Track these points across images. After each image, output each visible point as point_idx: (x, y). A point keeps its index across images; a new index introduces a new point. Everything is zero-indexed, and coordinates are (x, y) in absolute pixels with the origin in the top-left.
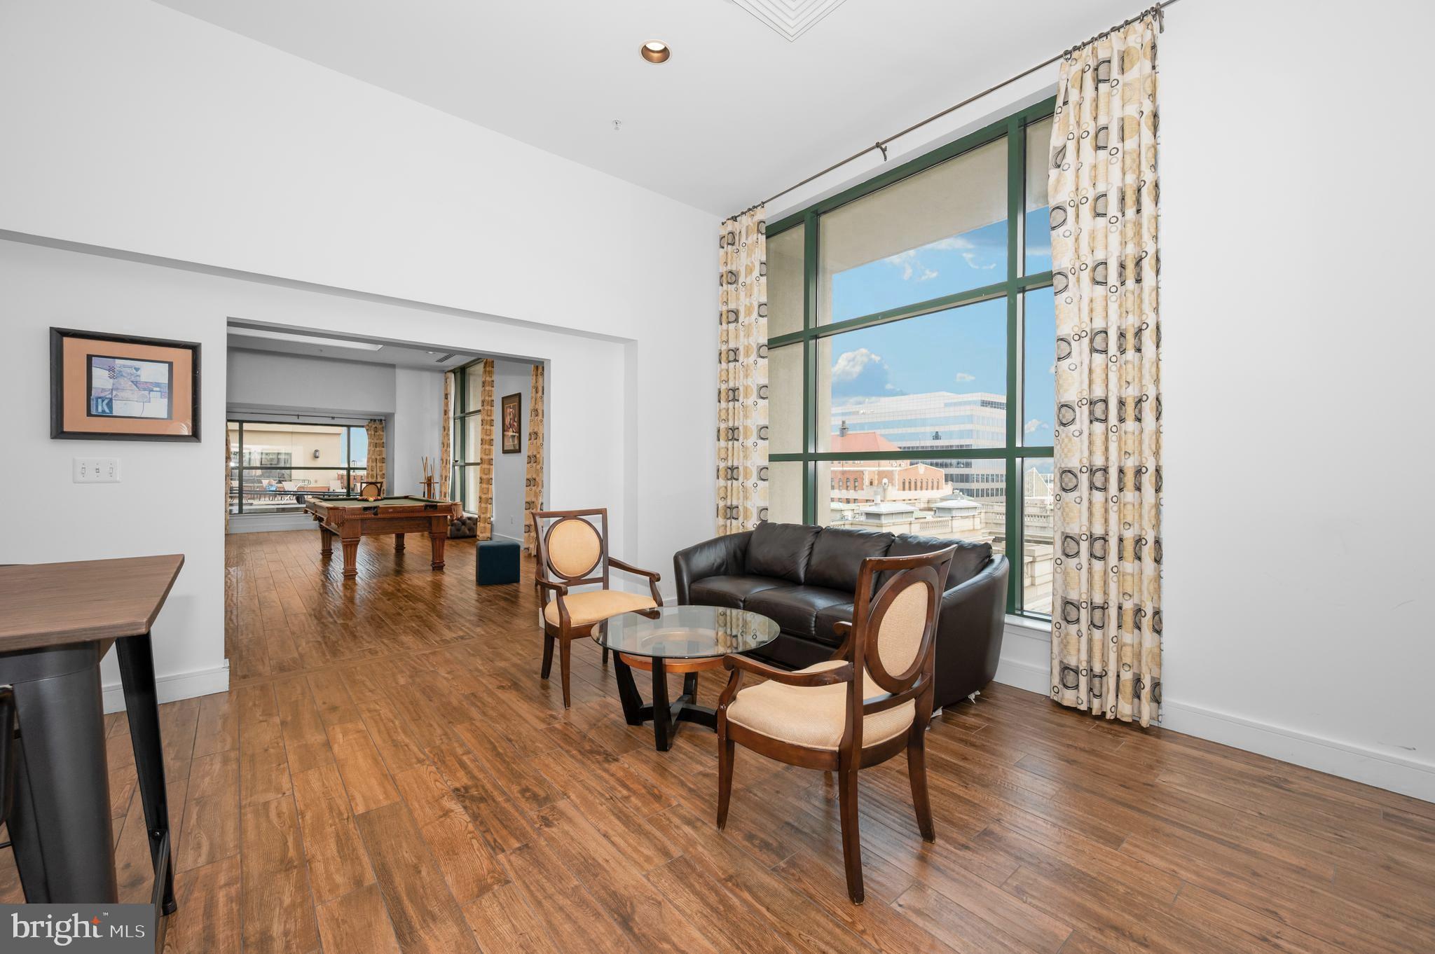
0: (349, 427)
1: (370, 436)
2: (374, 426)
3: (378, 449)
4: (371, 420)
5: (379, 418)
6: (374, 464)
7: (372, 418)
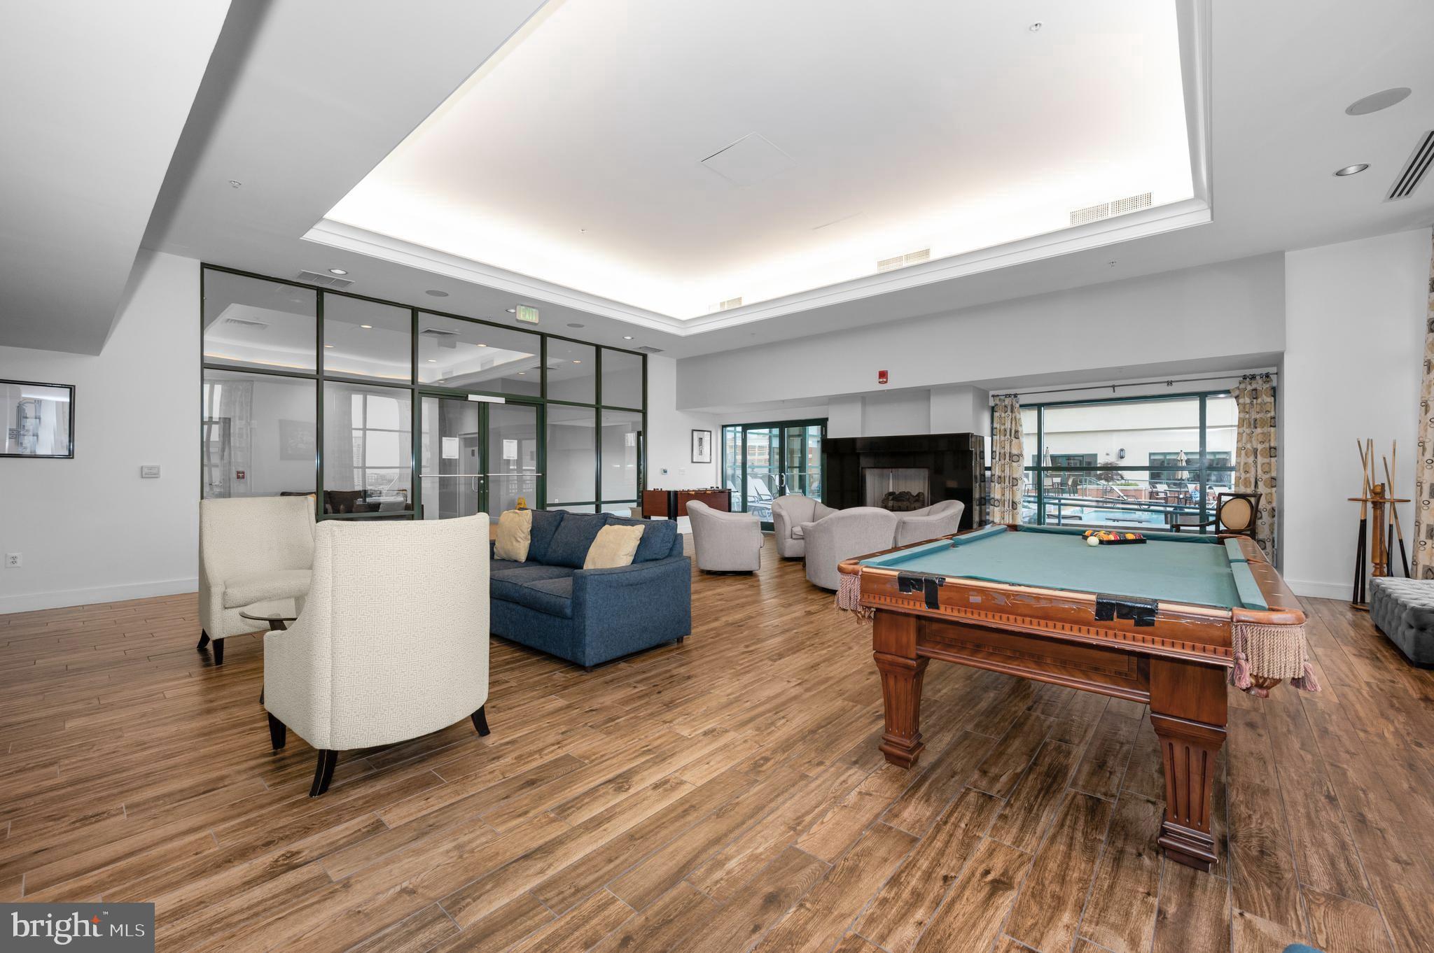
0: (1203, 396)
1: (1243, 409)
2: (1249, 388)
3: (1259, 430)
4: (1245, 377)
5: (1264, 371)
6: (1251, 460)
7: (1248, 372)
